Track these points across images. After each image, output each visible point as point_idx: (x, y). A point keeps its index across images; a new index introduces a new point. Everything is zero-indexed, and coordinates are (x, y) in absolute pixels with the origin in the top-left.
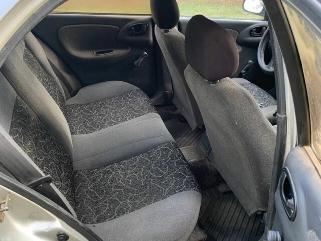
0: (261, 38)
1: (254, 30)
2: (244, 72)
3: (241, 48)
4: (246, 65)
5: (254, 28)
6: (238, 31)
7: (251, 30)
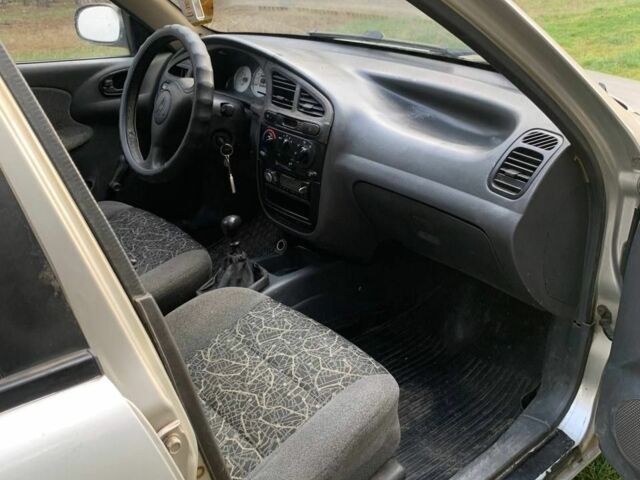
0: (121, 101)
1: (108, 81)
2: (117, 184)
3: (89, 128)
4: (117, 167)
5: (108, 78)
6: (70, 92)
7: (102, 83)
